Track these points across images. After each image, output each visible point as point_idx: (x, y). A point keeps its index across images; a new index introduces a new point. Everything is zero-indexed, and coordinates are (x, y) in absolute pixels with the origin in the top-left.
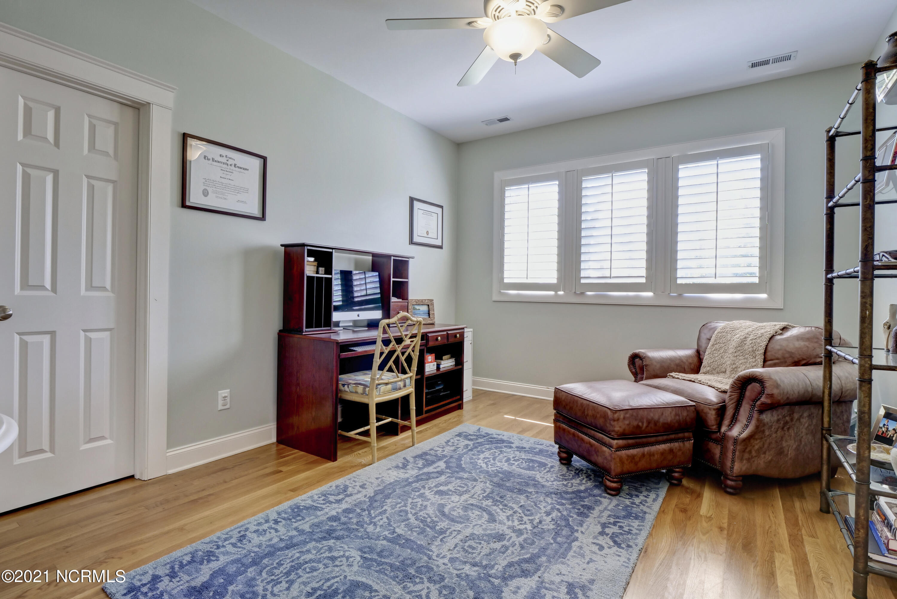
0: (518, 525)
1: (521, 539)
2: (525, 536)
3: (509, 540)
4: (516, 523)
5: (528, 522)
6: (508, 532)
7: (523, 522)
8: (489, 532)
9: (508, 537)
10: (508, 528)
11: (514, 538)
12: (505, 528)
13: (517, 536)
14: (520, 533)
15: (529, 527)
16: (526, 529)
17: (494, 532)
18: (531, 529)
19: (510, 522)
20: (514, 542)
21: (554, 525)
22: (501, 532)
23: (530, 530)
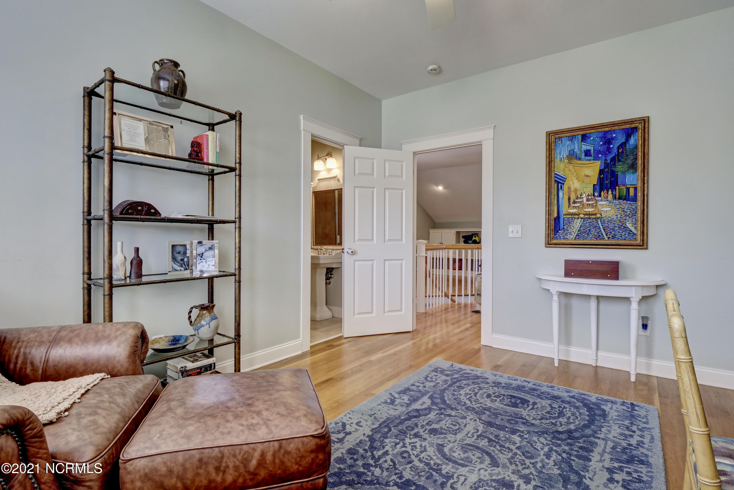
0: (417, 442)
1: (416, 430)
2: (412, 433)
3: (426, 429)
4: (418, 445)
5: (407, 445)
6: (426, 436)
7: (411, 444)
8: (442, 436)
9: (427, 432)
10: (425, 439)
11: (421, 431)
12: (429, 439)
13: (419, 433)
14: (416, 435)
15: (407, 441)
16: (410, 439)
17: (438, 436)
18: (406, 439)
19: (423, 445)
20: (422, 428)
21: (385, 442)
22: (432, 435)
23: (407, 437)
